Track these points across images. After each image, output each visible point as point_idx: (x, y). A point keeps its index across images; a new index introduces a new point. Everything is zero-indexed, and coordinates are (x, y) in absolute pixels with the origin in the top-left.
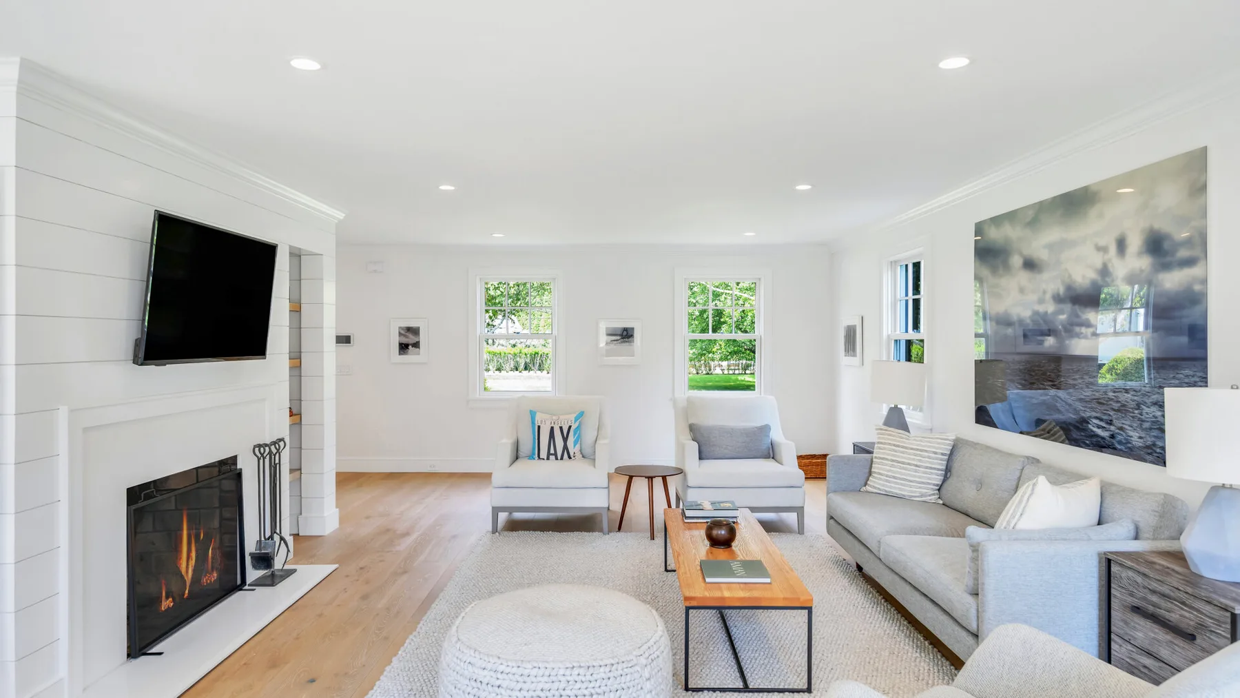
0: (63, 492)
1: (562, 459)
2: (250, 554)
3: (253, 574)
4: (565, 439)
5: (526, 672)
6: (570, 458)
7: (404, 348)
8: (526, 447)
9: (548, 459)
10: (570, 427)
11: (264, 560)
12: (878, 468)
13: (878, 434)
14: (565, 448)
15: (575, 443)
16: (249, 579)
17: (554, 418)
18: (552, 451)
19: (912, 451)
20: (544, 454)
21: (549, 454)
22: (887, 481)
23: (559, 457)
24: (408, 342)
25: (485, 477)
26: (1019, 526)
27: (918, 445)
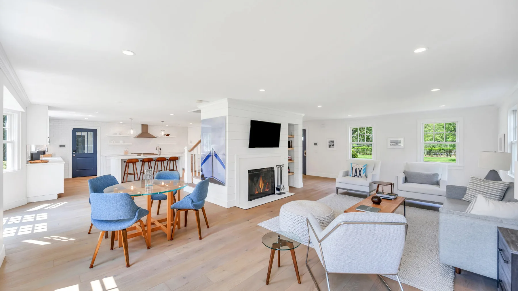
0: (236, 169)
1: (359, 177)
2: (276, 188)
3: (276, 192)
4: (360, 172)
5: (289, 214)
6: (361, 177)
7: (330, 146)
8: (350, 173)
9: (355, 176)
10: (362, 168)
11: (278, 189)
12: (468, 192)
13: (471, 179)
14: (360, 174)
15: (363, 173)
16: (276, 193)
17: (357, 165)
18: (356, 175)
19: (484, 187)
20: (353, 175)
21: (355, 175)
22: (470, 197)
23: (358, 176)
24: (331, 145)
25: (334, 180)
26: (471, 212)
27: (487, 185)
